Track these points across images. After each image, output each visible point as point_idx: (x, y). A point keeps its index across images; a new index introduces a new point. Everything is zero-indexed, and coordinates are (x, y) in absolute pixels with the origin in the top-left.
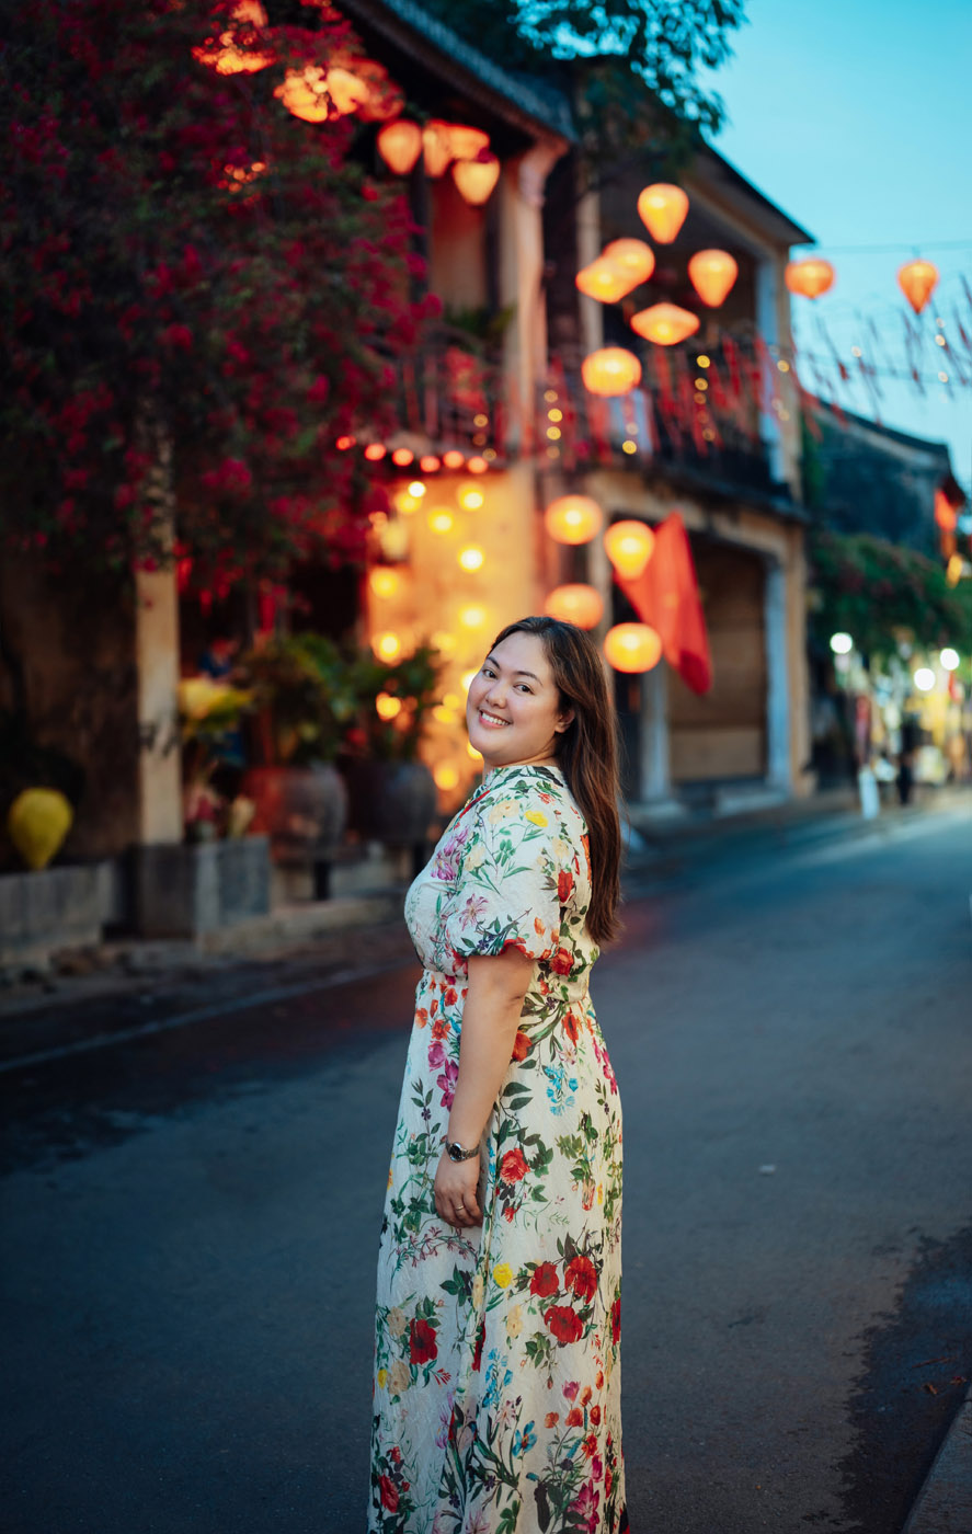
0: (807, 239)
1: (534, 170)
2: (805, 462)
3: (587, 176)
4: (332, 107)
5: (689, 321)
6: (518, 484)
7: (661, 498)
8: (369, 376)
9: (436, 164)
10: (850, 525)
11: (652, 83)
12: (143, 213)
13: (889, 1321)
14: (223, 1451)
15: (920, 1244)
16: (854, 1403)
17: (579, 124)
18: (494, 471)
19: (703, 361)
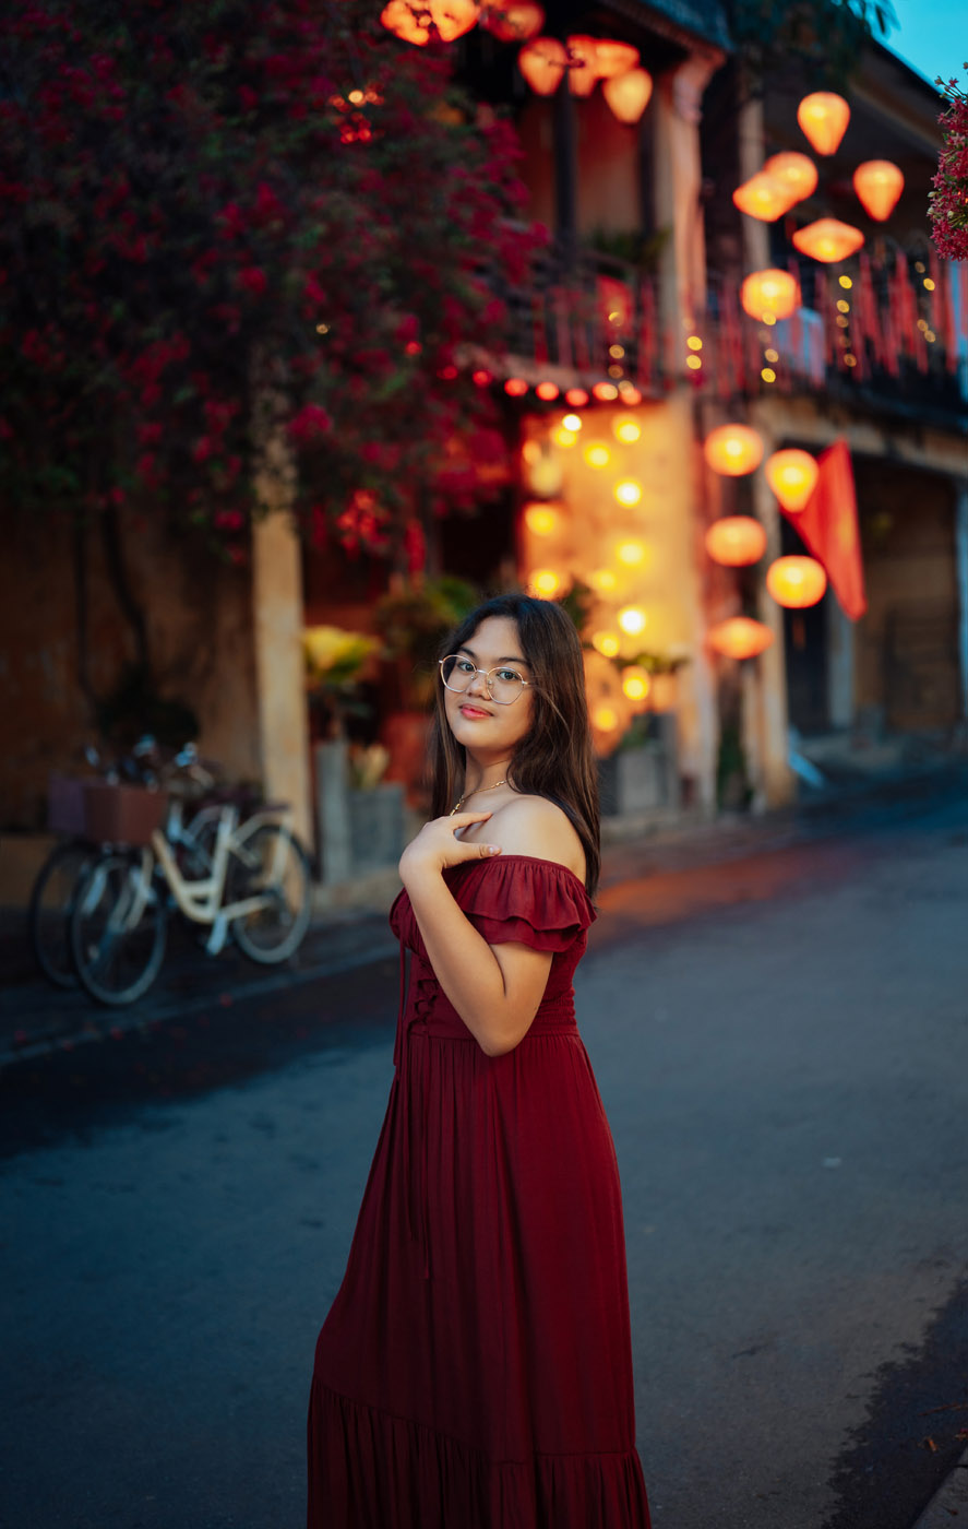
1: (690, 83)
3: (749, 84)
4: (432, 27)
5: (853, 236)
6: (676, 414)
9: (582, 85)
12: (213, 151)
13: (910, 1356)
14: (148, 1498)
16: (842, 1460)
17: (738, 33)
18: (648, 403)
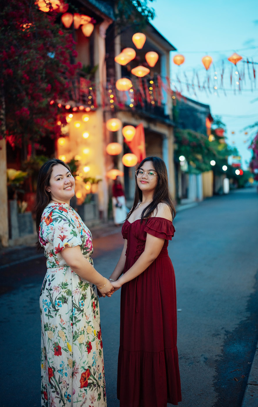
0: (174, 49)
1: (103, 28)
2: (174, 109)
3: (117, 31)
4: (51, 7)
5: (147, 70)
6: (99, 115)
7: (136, 119)
8: (62, 85)
9: (77, 26)
10: (184, 127)
11: (136, 5)
13: (221, 358)
15: (225, 333)
16: (215, 385)
17: (116, 16)
18: (92, 111)
19: (152, 82)
